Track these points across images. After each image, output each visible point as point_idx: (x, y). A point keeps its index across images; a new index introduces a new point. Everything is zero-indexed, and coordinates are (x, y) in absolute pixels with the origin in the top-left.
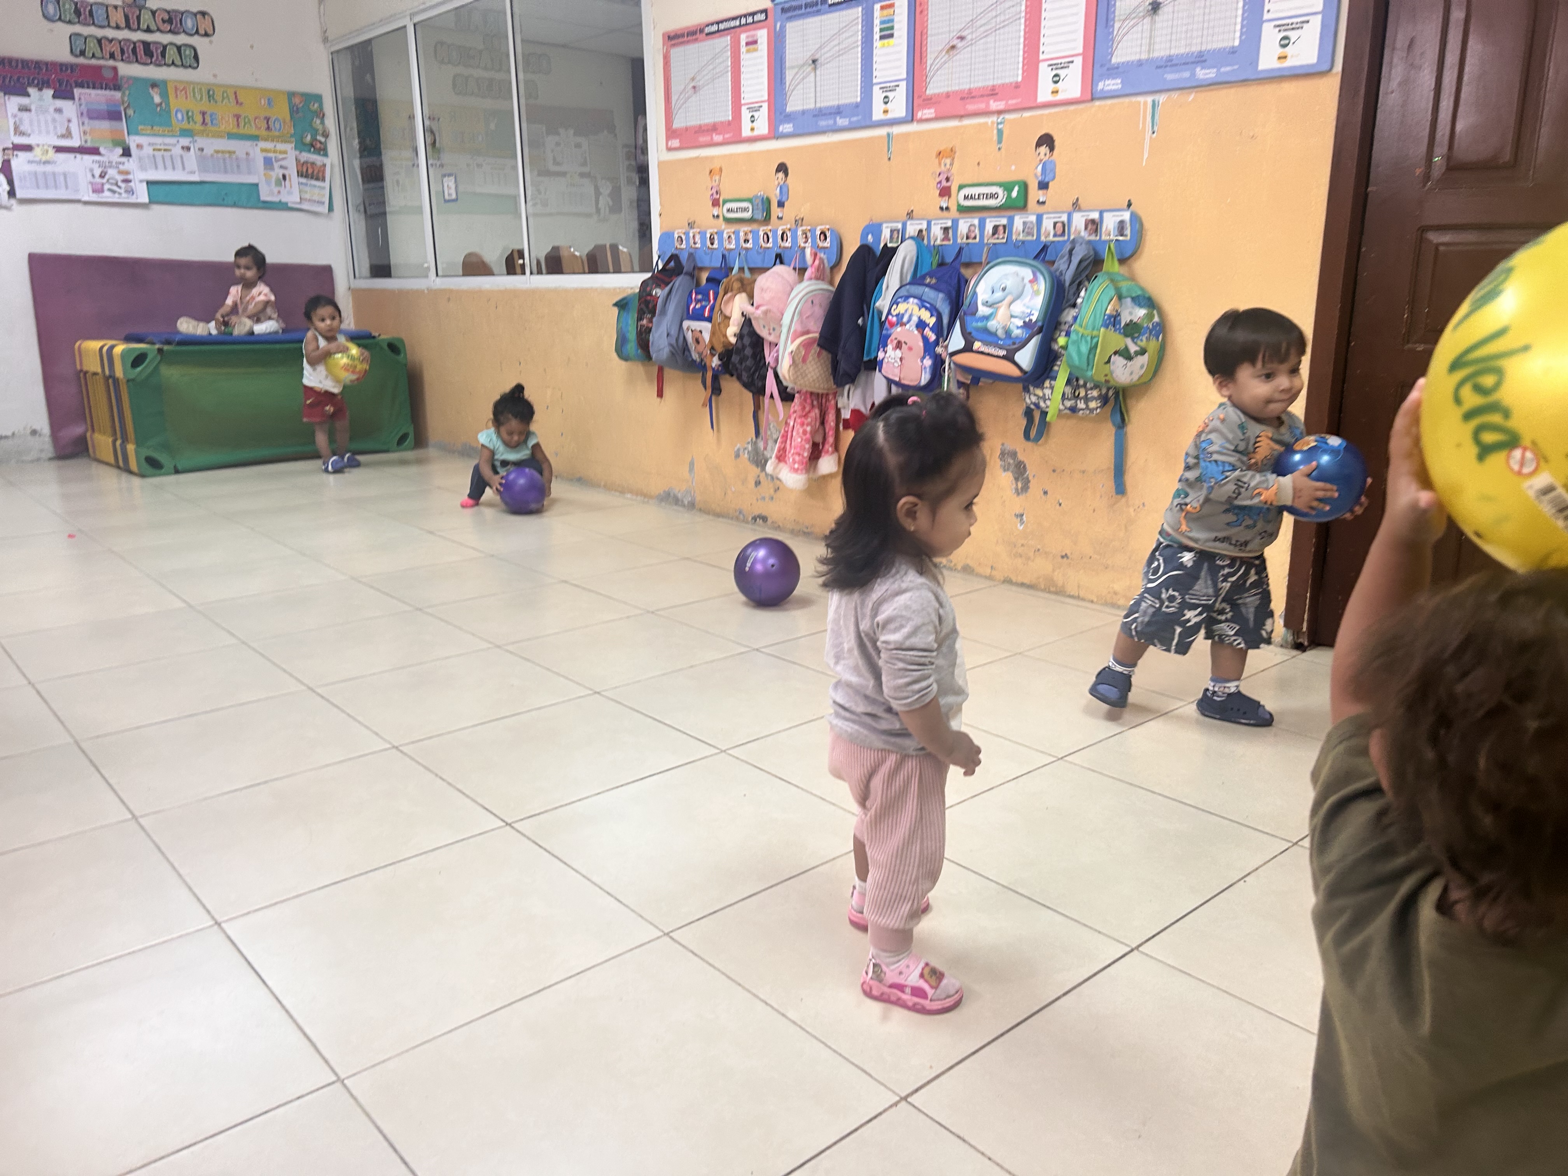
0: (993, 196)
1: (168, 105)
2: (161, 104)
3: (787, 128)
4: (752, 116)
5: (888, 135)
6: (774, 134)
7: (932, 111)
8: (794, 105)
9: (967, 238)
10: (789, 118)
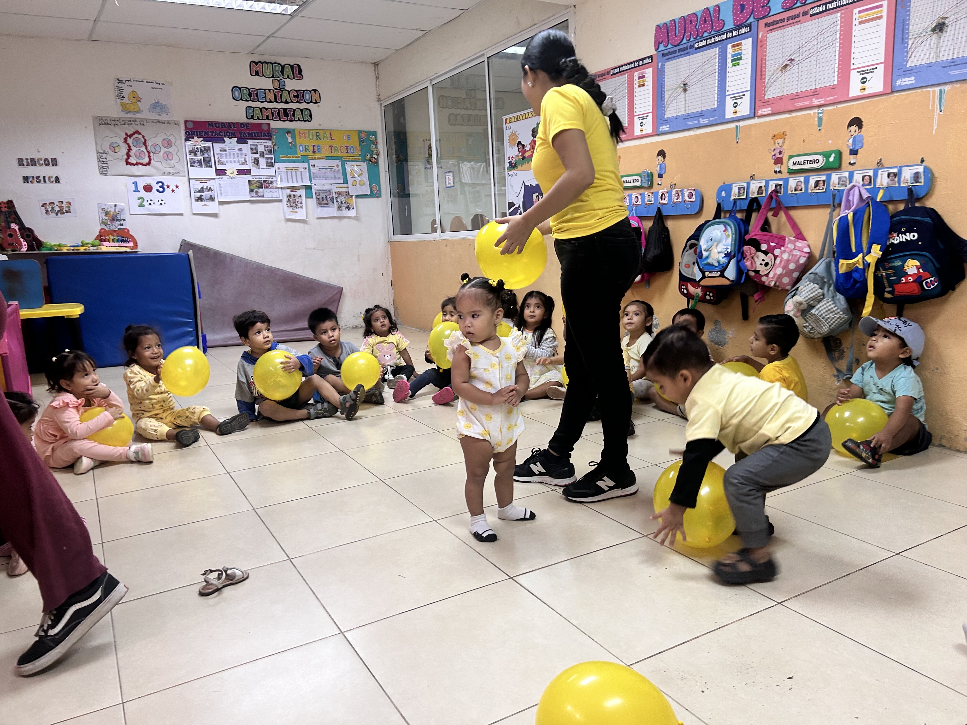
0: (814, 161)
1: (295, 142)
2: (291, 143)
3: (665, 128)
4: (642, 123)
5: (737, 126)
6: (656, 133)
7: (770, 109)
8: (669, 113)
9: (796, 190)
10: (666, 121)
